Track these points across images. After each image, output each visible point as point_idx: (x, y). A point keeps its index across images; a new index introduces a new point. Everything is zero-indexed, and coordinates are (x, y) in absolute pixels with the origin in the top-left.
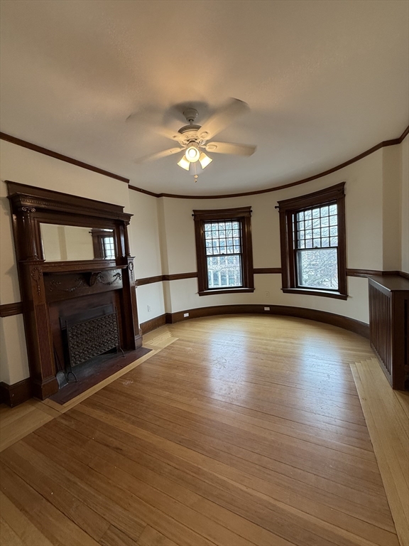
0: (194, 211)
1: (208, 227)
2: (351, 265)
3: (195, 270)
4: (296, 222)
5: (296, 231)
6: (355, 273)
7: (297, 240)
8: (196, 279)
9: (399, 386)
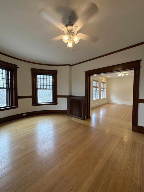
5: (37, 82)
7: (37, 85)
9: (84, 119)
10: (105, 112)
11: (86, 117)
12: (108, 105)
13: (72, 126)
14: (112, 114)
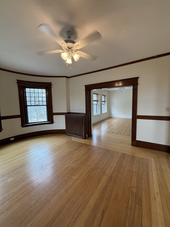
4: (25, 92)
5: (26, 97)
7: (26, 101)
9: (85, 138)
10: (107, 128)
11: (87, 135)
12: (109, 120)
13: (73, 147)
14: (114, 130)
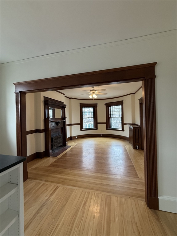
0: (80, 104)
1: (83, 109)
2: (125, 122)
3: (80, 123)
4: (110, 109)
5: (110, 112)
6: (126, 124)
7: (110, 115)
8: (80, 125)
9: (135, 148)
